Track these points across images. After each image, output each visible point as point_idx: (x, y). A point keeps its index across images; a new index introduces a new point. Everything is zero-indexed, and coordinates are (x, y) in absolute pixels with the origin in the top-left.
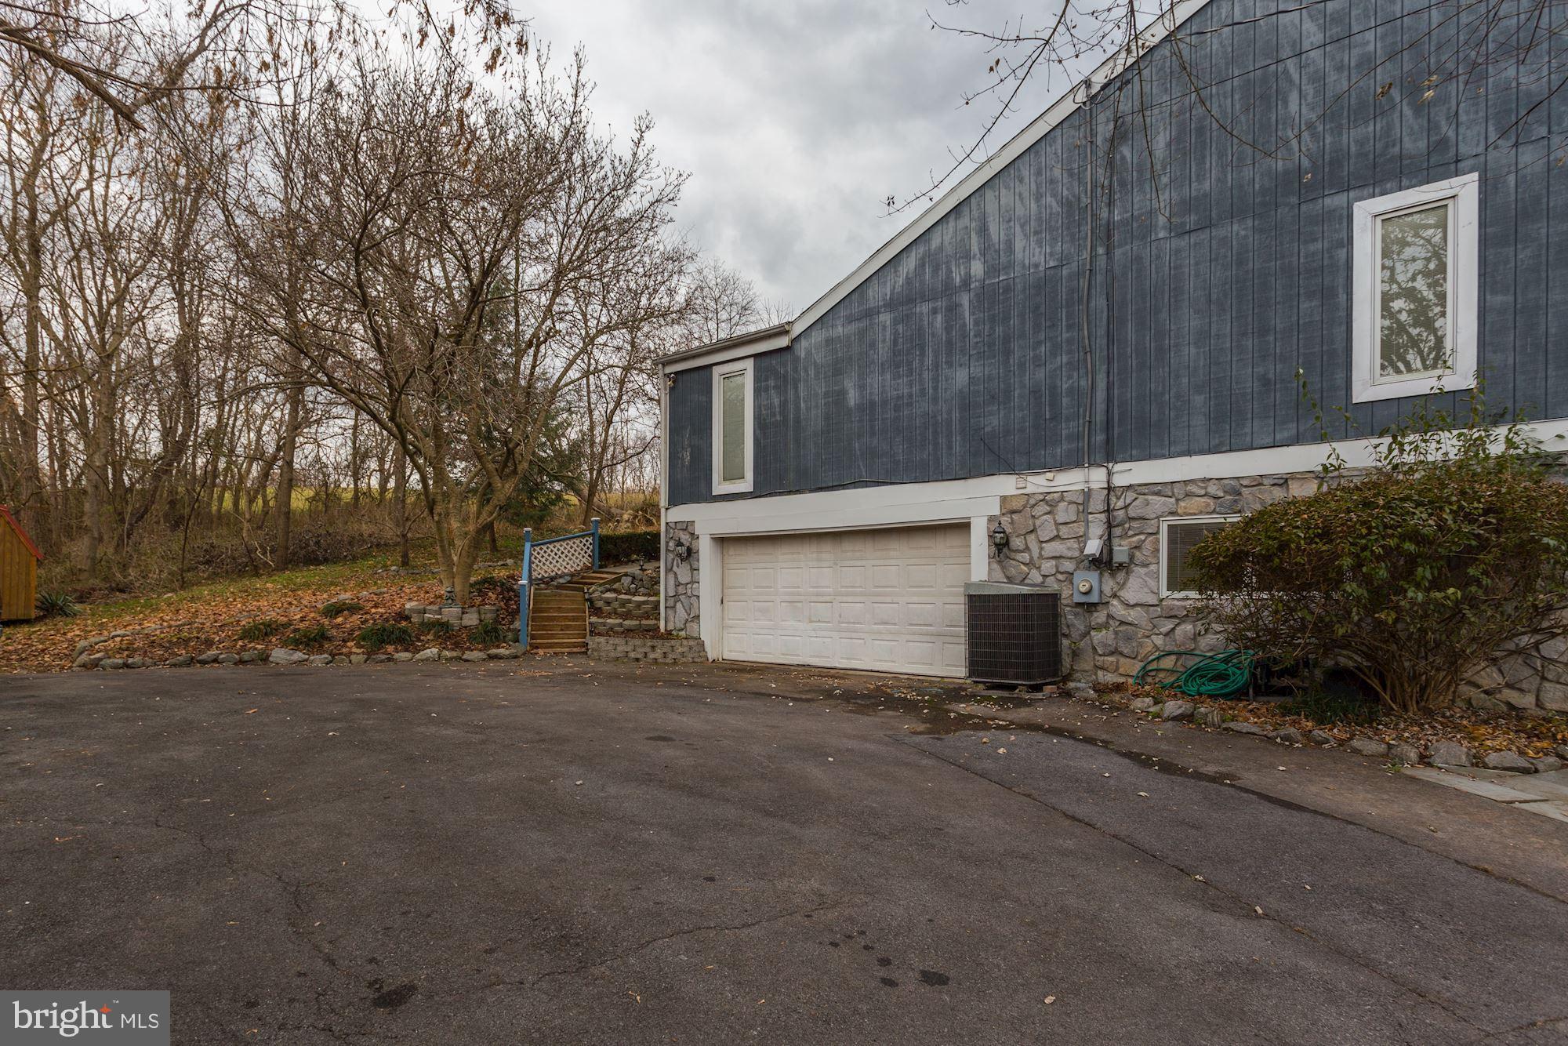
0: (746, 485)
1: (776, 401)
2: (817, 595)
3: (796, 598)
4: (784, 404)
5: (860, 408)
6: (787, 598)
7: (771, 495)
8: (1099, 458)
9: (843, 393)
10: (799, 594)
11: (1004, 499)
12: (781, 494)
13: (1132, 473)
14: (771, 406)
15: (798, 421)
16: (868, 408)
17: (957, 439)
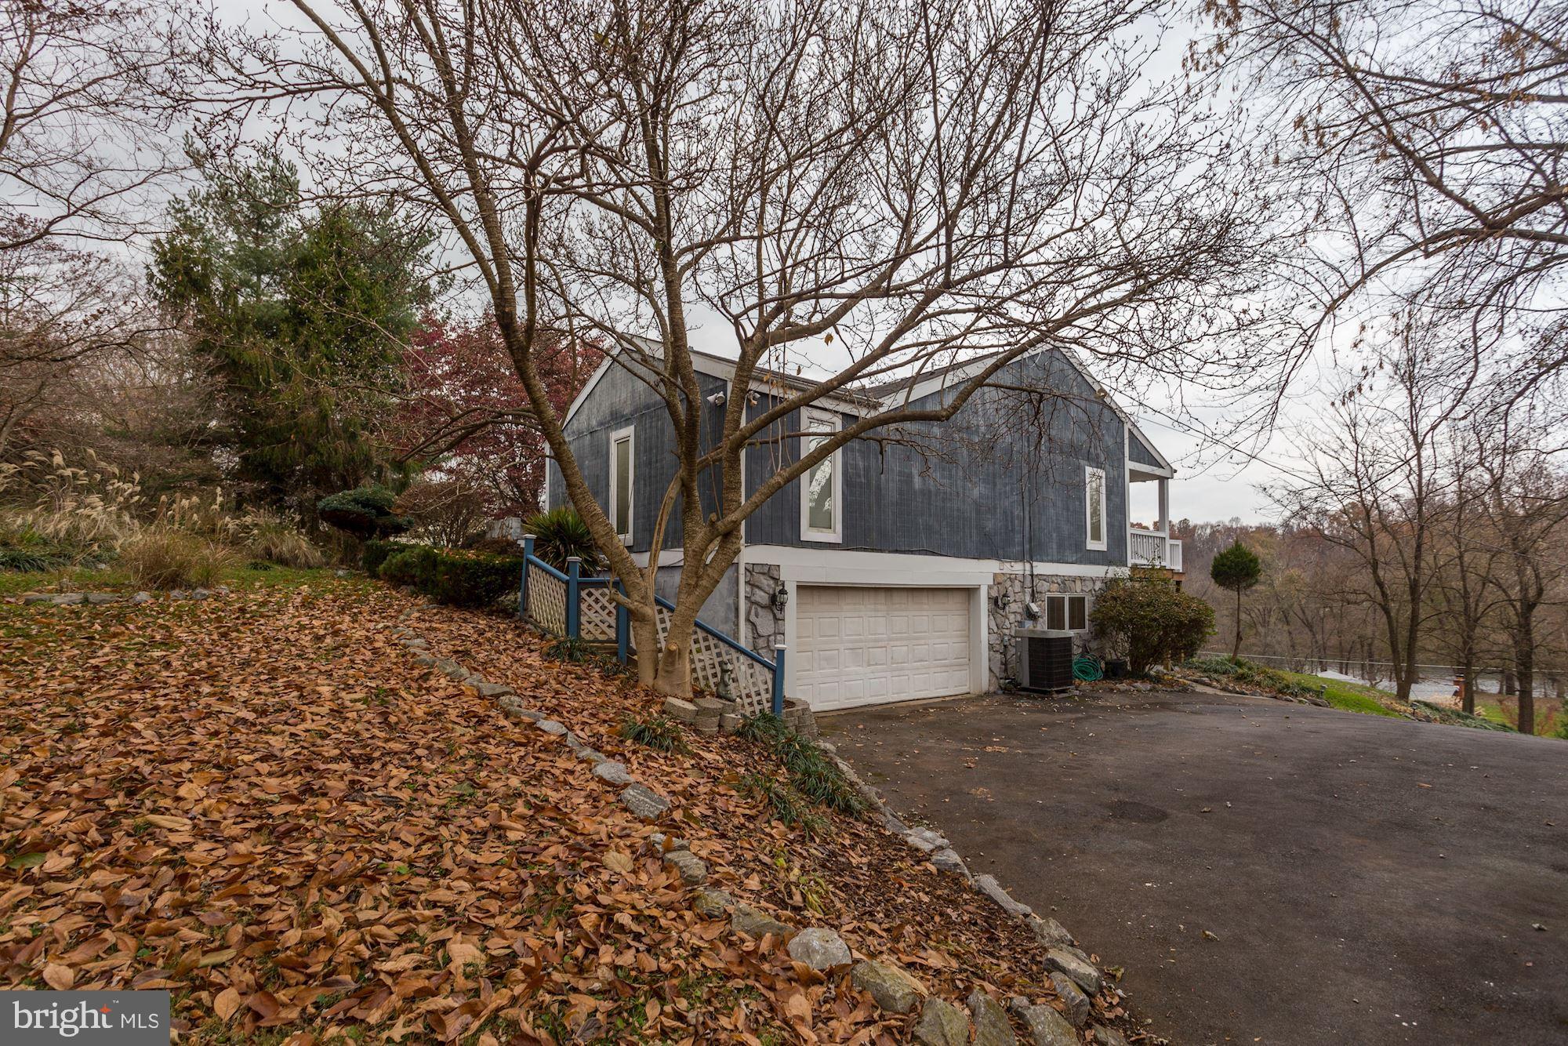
0: (835, 536)
1: (861, 464)
2: (876, 641)
3: (857, 645)
4: (867, 470)
5: (922, 492)
6: (851, 646)
7: (857, 550)
8: (1027, 557)
9: (910, 476)
10: (861, 641)
11: (995, 575)
12: (865, 550)
13: (1042, 568)
14: (856, 467)
15: (879, 488)
16: (926, 493)
17: (974, 531)
